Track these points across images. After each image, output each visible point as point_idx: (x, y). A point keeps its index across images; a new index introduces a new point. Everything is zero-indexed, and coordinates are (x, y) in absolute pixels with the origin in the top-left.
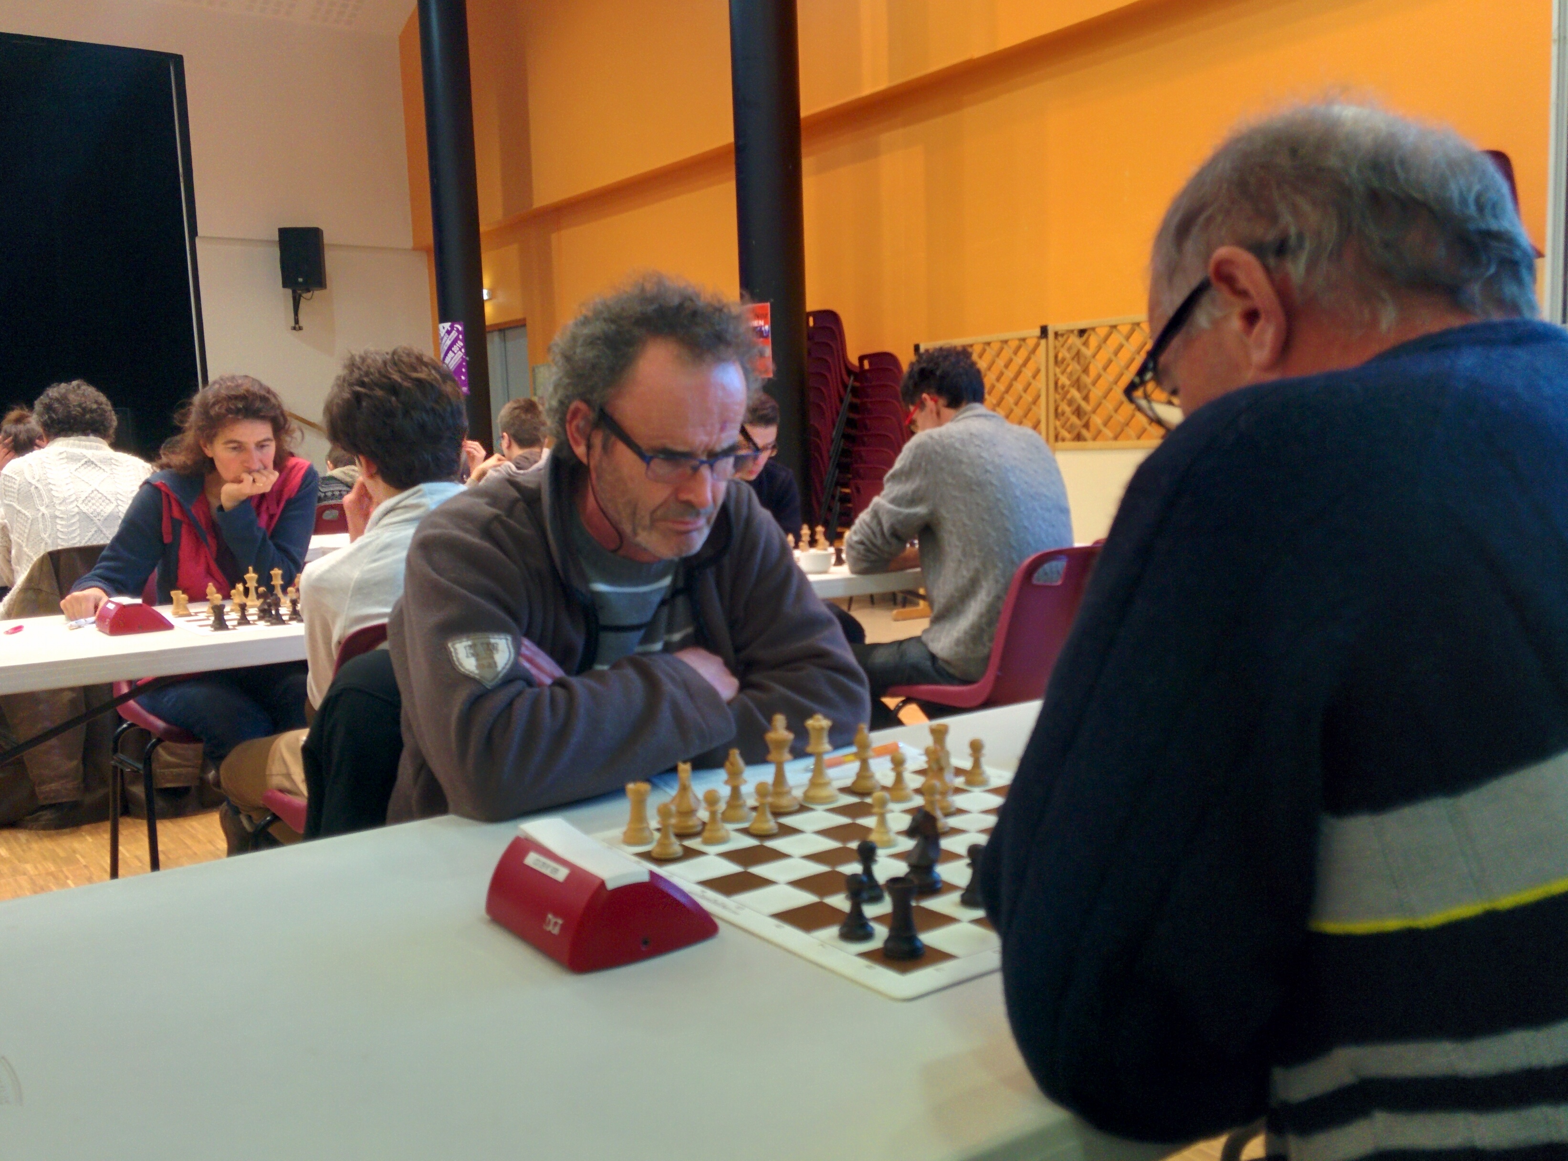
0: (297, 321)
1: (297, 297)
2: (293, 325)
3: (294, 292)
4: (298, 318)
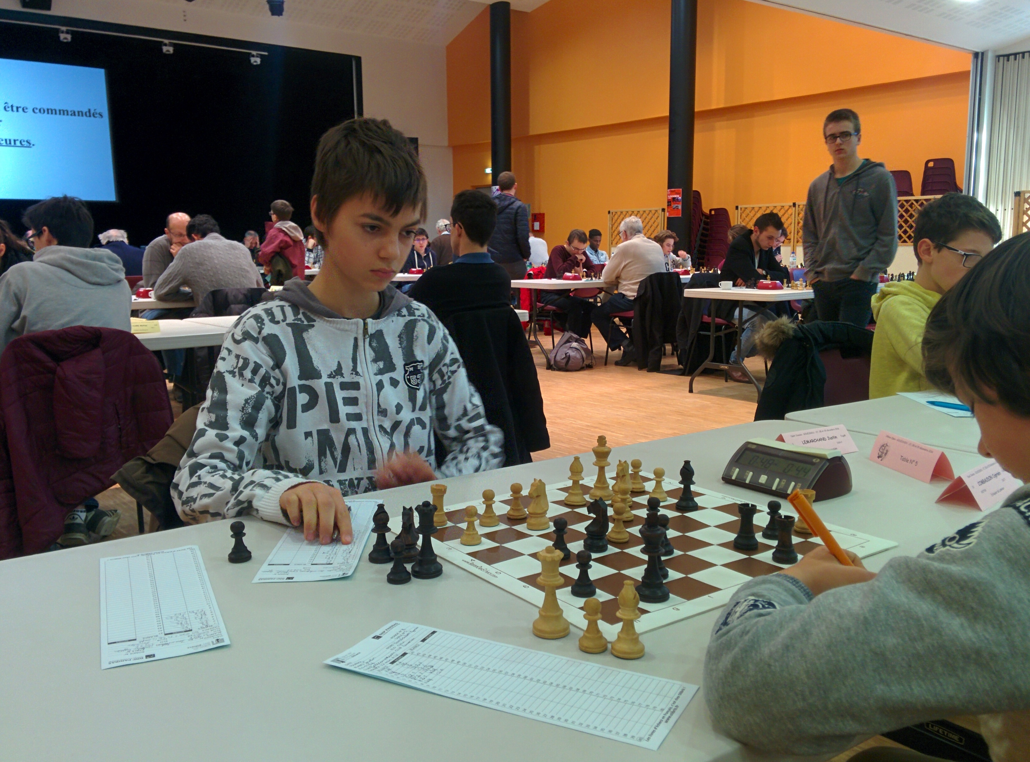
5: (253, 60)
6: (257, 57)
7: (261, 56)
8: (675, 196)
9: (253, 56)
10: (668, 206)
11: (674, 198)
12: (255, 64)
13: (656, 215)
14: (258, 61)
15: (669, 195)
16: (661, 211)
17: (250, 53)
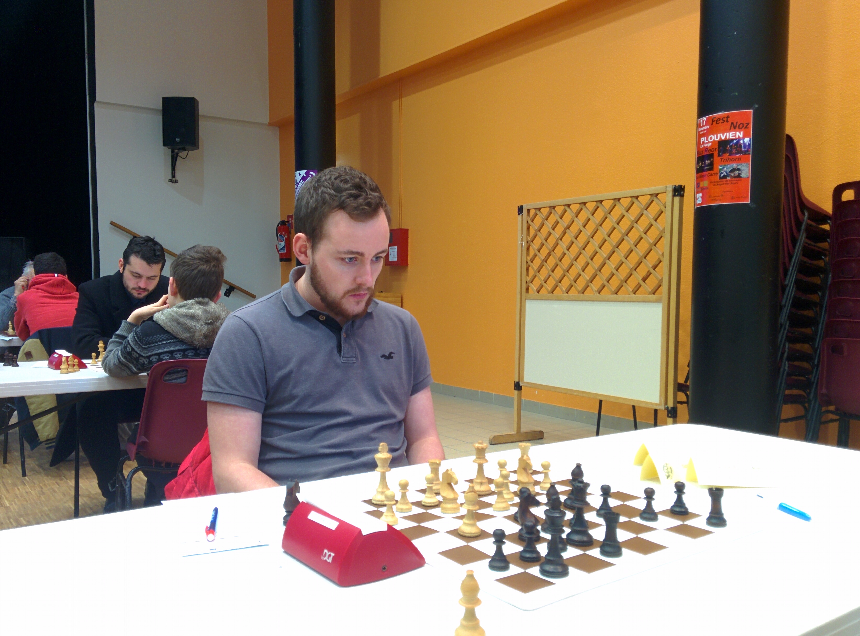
0: (173, 176)
1: (175, 156)
2: (171, 179)
3: (173, 151)
4: (175, 174)
8: (730, 135)
10: (700, 171)
11: (723, 144)
13: (654, 209)
15: (706, 135)
16: (670, 194)
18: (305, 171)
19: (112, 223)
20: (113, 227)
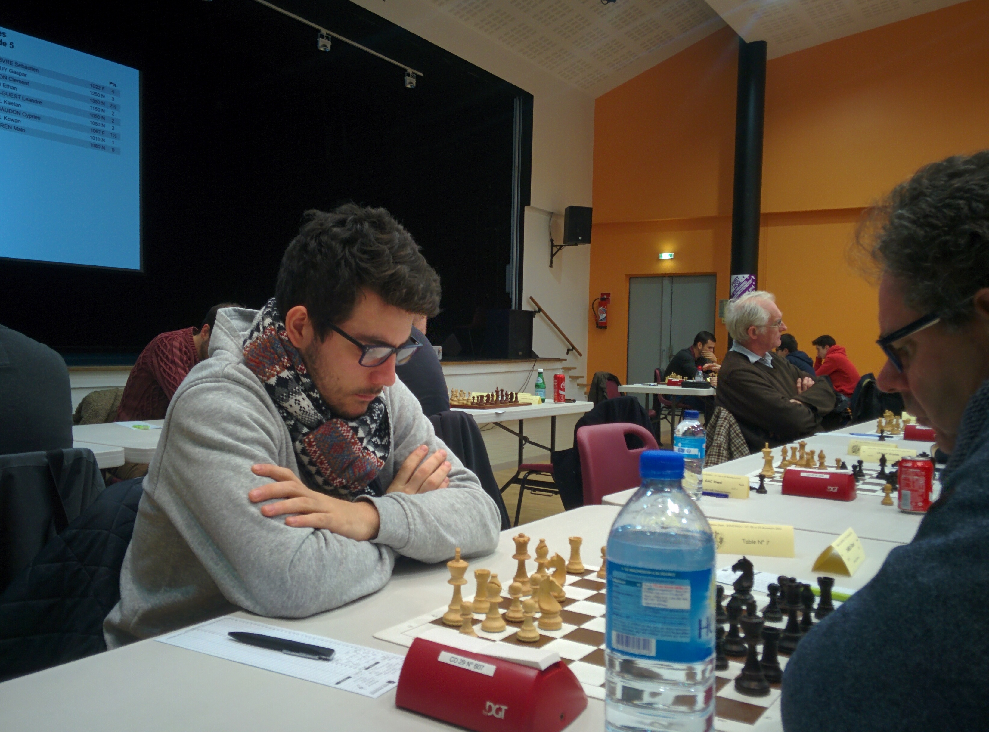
4: (552, 261)
5: (408, 79)
6: (412, 77)
7: (418, 77)
9: (408, 75)
12: (409, 86)
14: (414, 81)
17: (406, 70)
18: (748, 275)
19: (531, 298)
20: (530, 300)
